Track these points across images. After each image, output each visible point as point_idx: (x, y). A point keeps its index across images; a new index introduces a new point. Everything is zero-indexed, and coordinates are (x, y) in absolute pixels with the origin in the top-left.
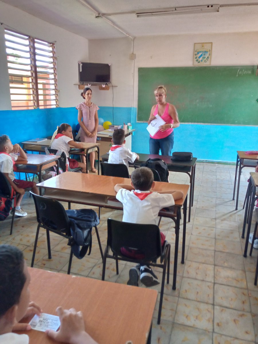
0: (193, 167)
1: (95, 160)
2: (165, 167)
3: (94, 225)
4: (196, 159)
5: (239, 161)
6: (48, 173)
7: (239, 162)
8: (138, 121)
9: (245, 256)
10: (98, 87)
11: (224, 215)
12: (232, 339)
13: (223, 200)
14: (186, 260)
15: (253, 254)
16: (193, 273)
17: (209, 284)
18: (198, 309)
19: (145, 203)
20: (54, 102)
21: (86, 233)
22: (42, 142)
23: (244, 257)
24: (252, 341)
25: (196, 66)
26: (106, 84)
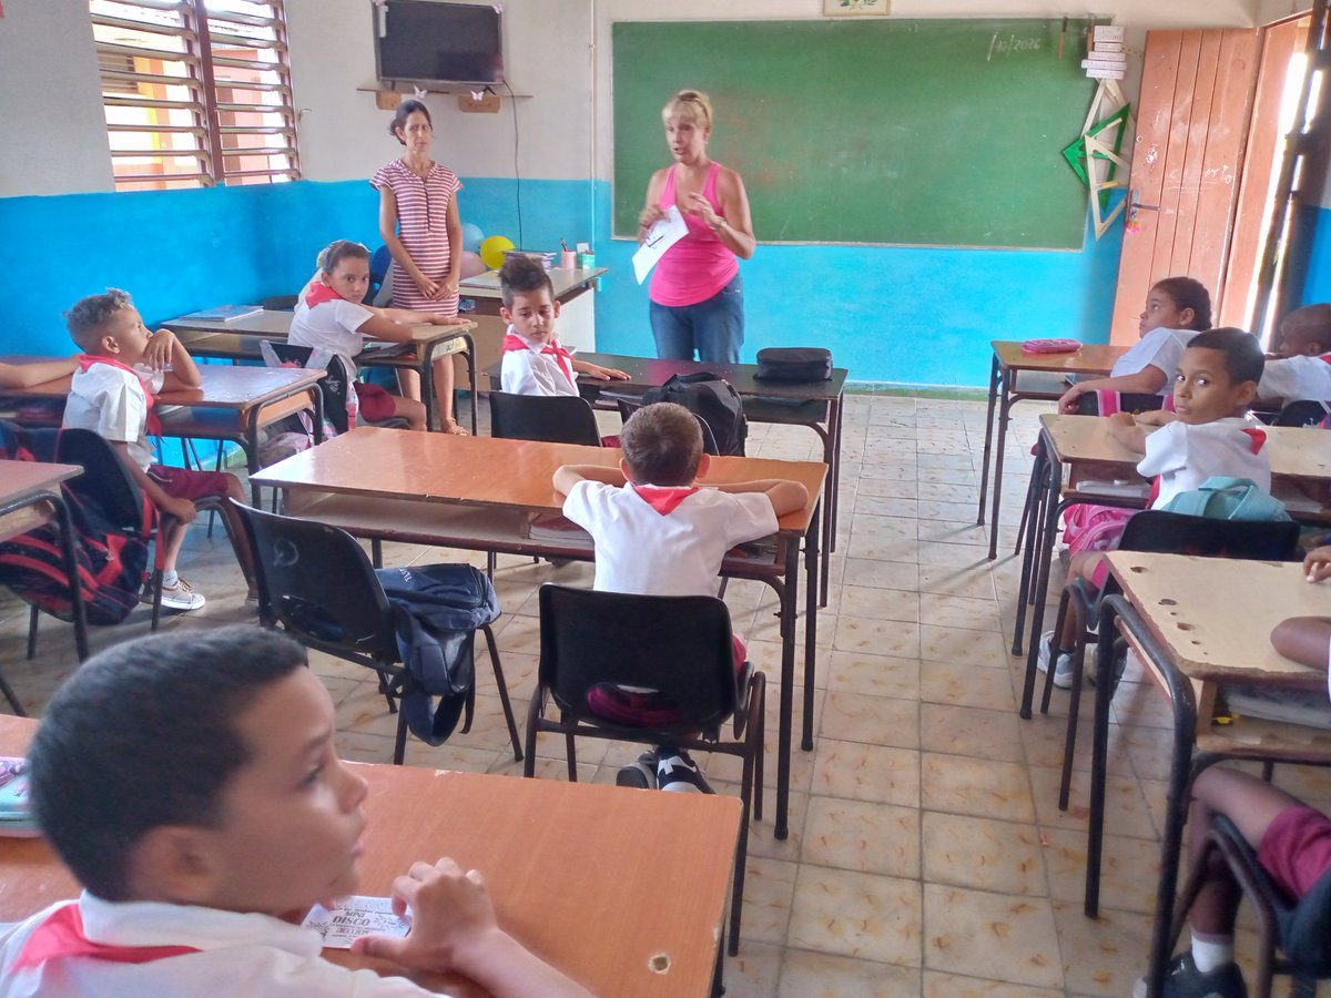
0: (834, 404)
1: (455, 391)
2: (733, 405)
3: (483, 620)
4: (843, 373)
5: (1001, 379)
6: (279, 439)
7: (1001, 384)
8: (617, 233)
9: (1026, 714)
10: (453, 99)
11: (946, 579)
12: (988, 983)
13: (945, 527)
14: (818, 737)
15: (1052, 707)
16: (844, 781)
17: (904, 813)
18: (870, 898)
19: (675, 526)
20: (281, 162)
21: (452, 648)
22: (244, 321)
23: (1021, 720)
24: (1055, 987)
25: (835, 18)
26: (487, 89)
